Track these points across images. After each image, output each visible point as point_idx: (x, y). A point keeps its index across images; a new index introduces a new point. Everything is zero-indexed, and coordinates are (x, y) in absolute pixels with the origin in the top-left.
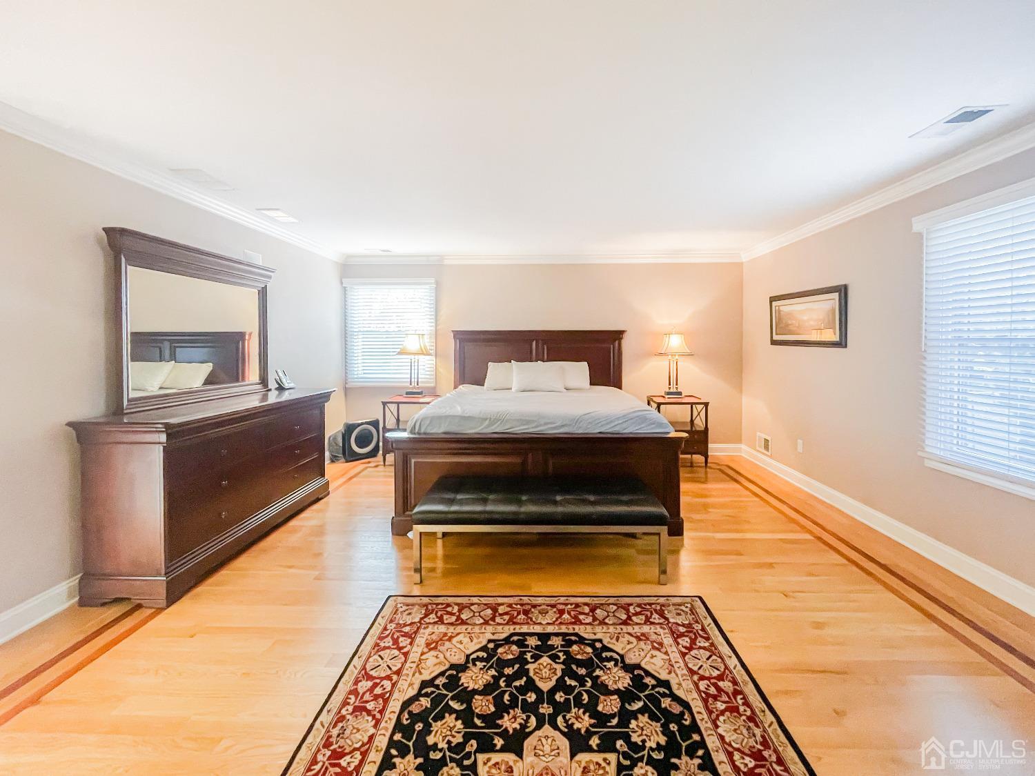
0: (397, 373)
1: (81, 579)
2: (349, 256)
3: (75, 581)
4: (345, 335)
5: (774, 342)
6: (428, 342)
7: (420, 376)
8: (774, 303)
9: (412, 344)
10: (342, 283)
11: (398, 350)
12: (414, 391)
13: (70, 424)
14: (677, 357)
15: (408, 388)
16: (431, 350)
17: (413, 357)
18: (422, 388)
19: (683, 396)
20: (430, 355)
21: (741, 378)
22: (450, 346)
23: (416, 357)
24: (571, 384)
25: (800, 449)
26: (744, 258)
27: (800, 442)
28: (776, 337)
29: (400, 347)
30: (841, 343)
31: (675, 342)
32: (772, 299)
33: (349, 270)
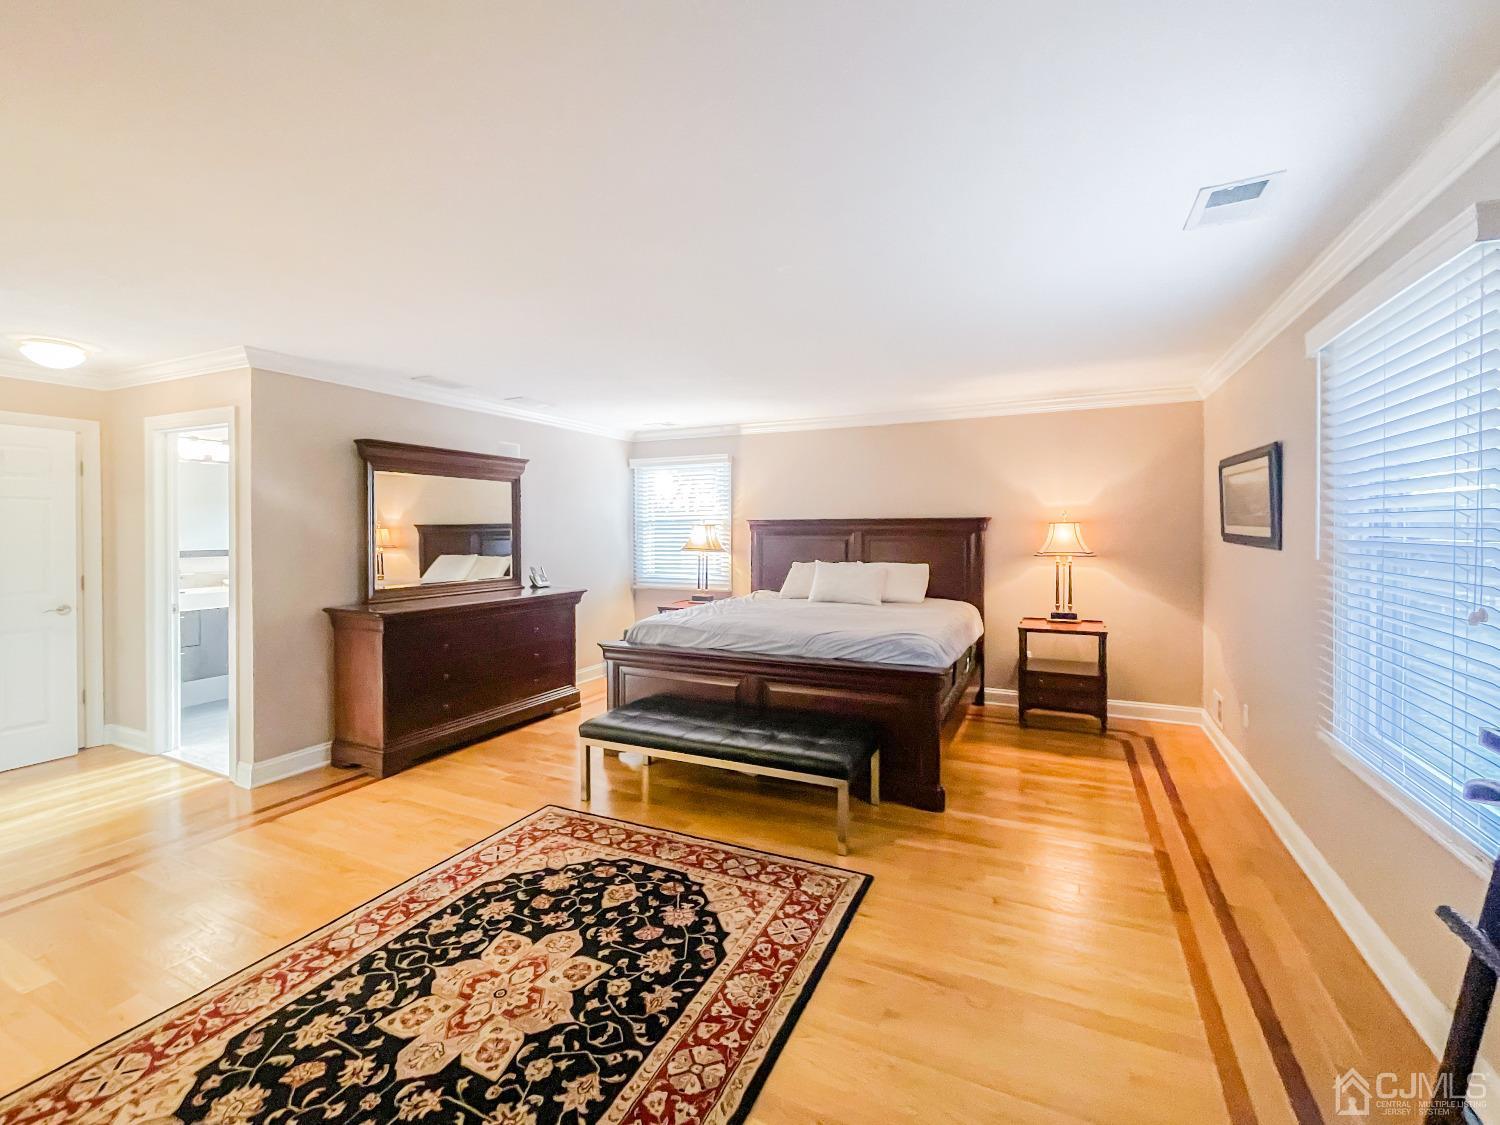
0: (685, 573)
1: (333, 744)
2: (637, 433)
3: (328, 745)
4: (633, 526)
5: (1224, 537)
6: (720, 535)
7: (709, 577)
8: (1225, 469)
9: (699, 537)
10: (628, 465)
11: (684, 544)
12: (703, 595)
13: (325, 610)
14: (1070, 559)
15: (695, 592)
16: (724, 544)
17: (701, 553)
18: (712, 592)
19: (1079, 620)
20: (722, 550)
21: (1202, 598)
22: (746, 538)
23: (705, 554)
24: (892, 595)
28: (1229, 530)
29: (687, 540)
30: (1275, 541)
31: (1064, 535)
32: (1224, 463)
33: (637, 449)
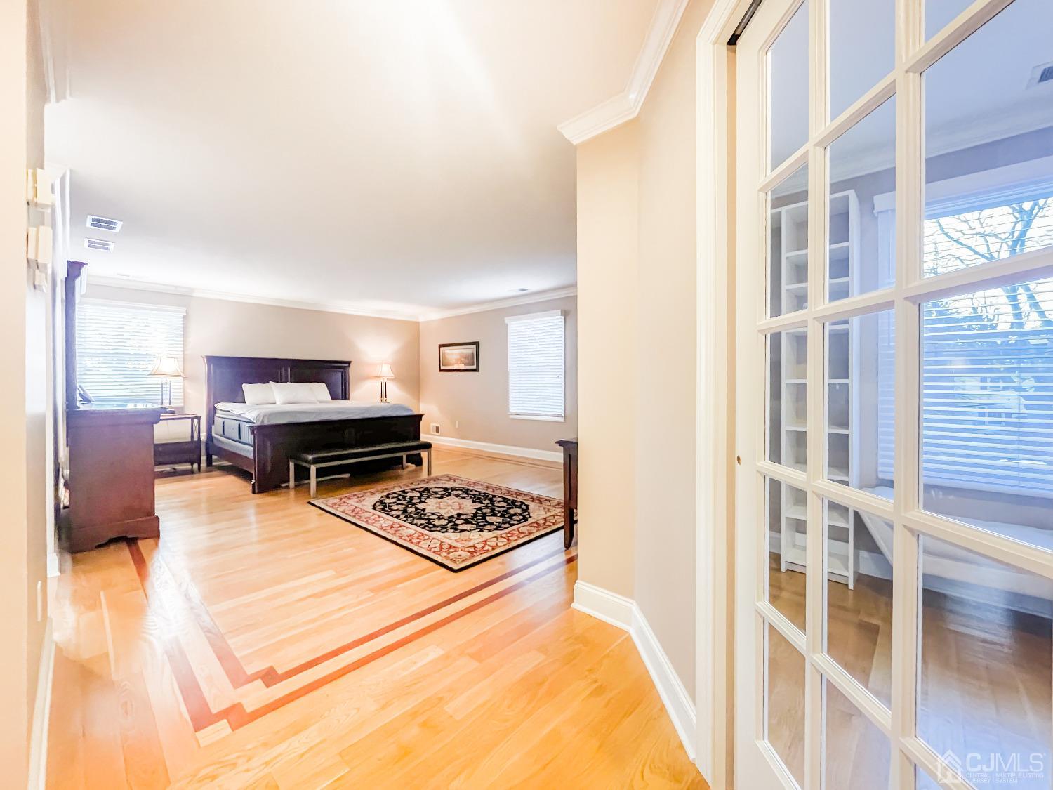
5: (441, 370)
8: (441, 348)
9: (169, 367)
14: (386, 380)
21: (419, 392)
25: (457, 426)
26: (421, 319)
27: (457, 423)
28: (442, 368)
30: (476, 370)
31: (386, 371)
32: (440, 346)
